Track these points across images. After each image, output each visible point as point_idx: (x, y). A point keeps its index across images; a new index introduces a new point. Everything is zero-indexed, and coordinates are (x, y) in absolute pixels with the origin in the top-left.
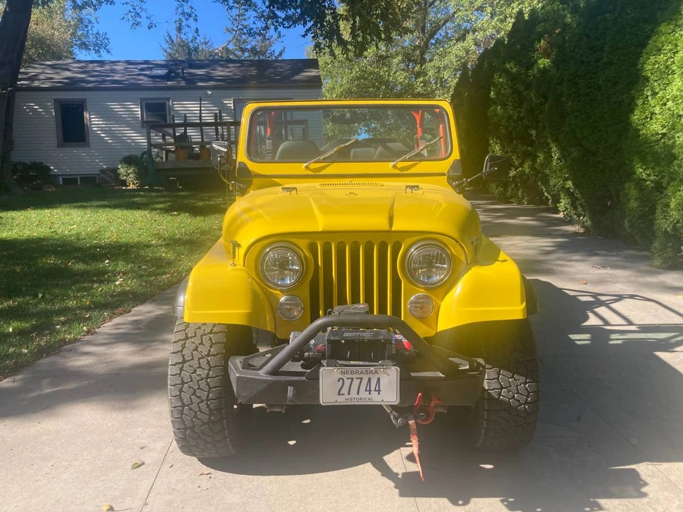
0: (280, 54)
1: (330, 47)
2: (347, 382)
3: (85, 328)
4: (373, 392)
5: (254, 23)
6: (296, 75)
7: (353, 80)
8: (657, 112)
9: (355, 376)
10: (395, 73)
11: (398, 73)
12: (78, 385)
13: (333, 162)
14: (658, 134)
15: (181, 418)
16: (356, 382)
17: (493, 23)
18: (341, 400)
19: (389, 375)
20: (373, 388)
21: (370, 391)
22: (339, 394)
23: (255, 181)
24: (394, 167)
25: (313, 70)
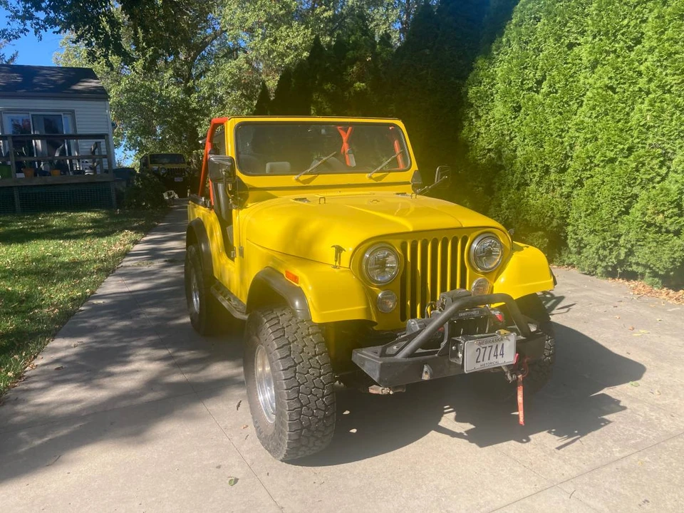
0: (12, 59)
1: (106, 56)
2: (482, 350)
3: (10, 374)
4: (499, 357)
5: (9, 23)
6: (75, 84)
7: (122, 92)
8: (483, 132)
9: (487, 345)
10: (167, 87)
11: (170, 88)
12: (69, 430)
13: (319, 174)
14: (485, 149)
15: (299, 419)
16: (488, 349)
17: (266, 44)
18: (478, 367)
19: (509, 340)
20: (499, 353)
21: (497, 355)
22: (477, 362)
23: (251, 194)
24: (370, 177)
25: (92, 80)
